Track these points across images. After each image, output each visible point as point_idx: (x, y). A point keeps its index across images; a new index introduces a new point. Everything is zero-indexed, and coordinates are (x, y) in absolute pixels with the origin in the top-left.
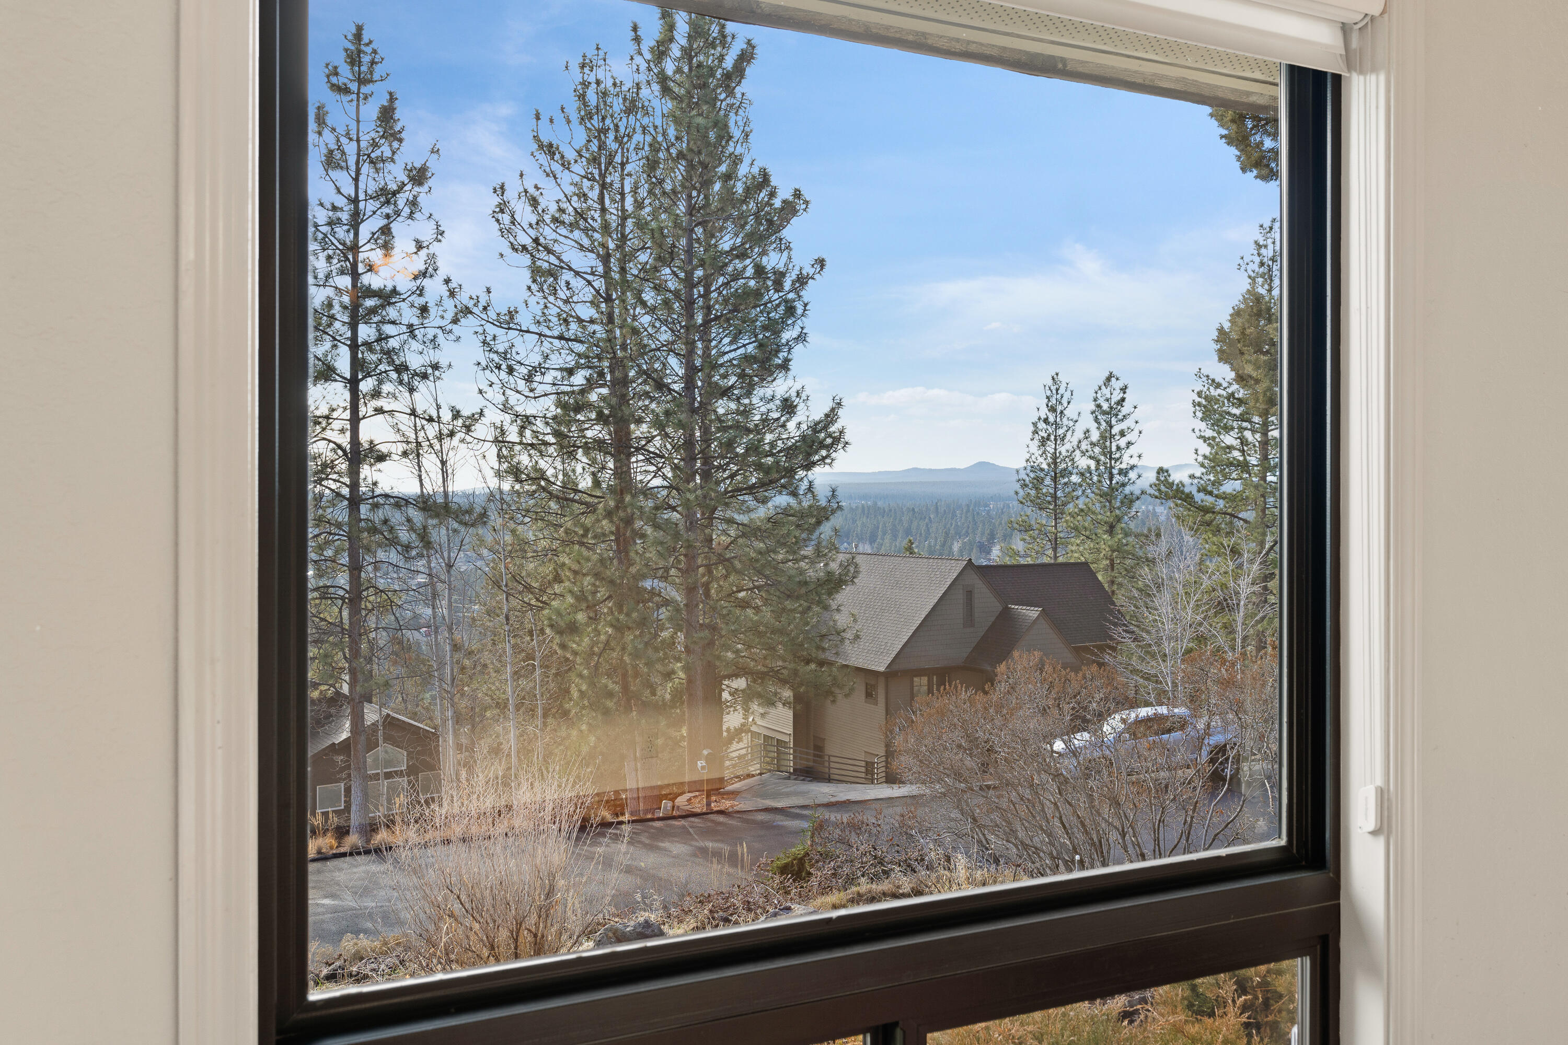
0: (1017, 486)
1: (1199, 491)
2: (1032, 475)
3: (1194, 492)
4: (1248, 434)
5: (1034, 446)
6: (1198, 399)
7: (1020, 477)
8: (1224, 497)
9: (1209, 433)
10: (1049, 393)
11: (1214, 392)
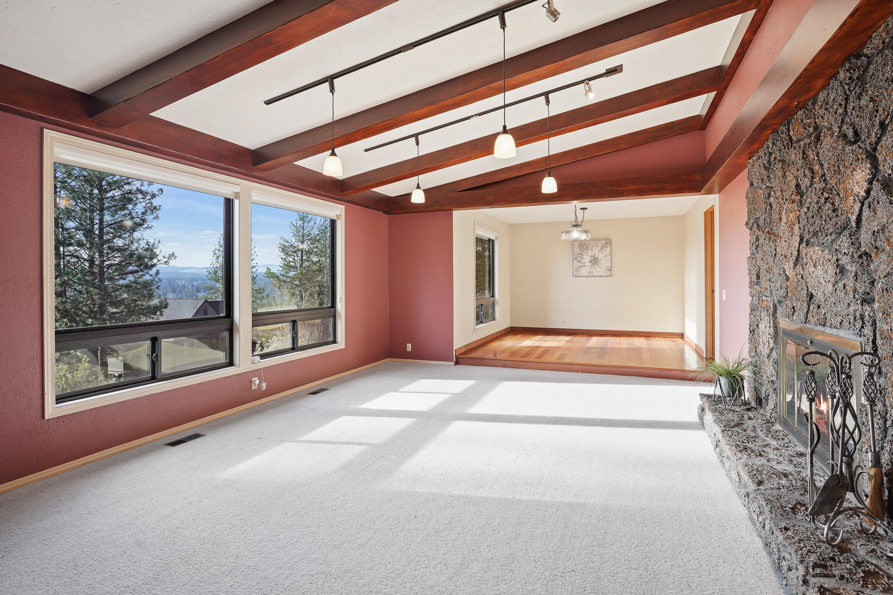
0: (207, 273)
1: (281, 275)
2: (213, 269)
3: (279, 276)
4: (296, 258)
5: (214, 259)
6: (280, 246)
7: (208, 270)
8: (289, 277)
9: (284, 257)
10: (220, 240)
11: (287, 244)
